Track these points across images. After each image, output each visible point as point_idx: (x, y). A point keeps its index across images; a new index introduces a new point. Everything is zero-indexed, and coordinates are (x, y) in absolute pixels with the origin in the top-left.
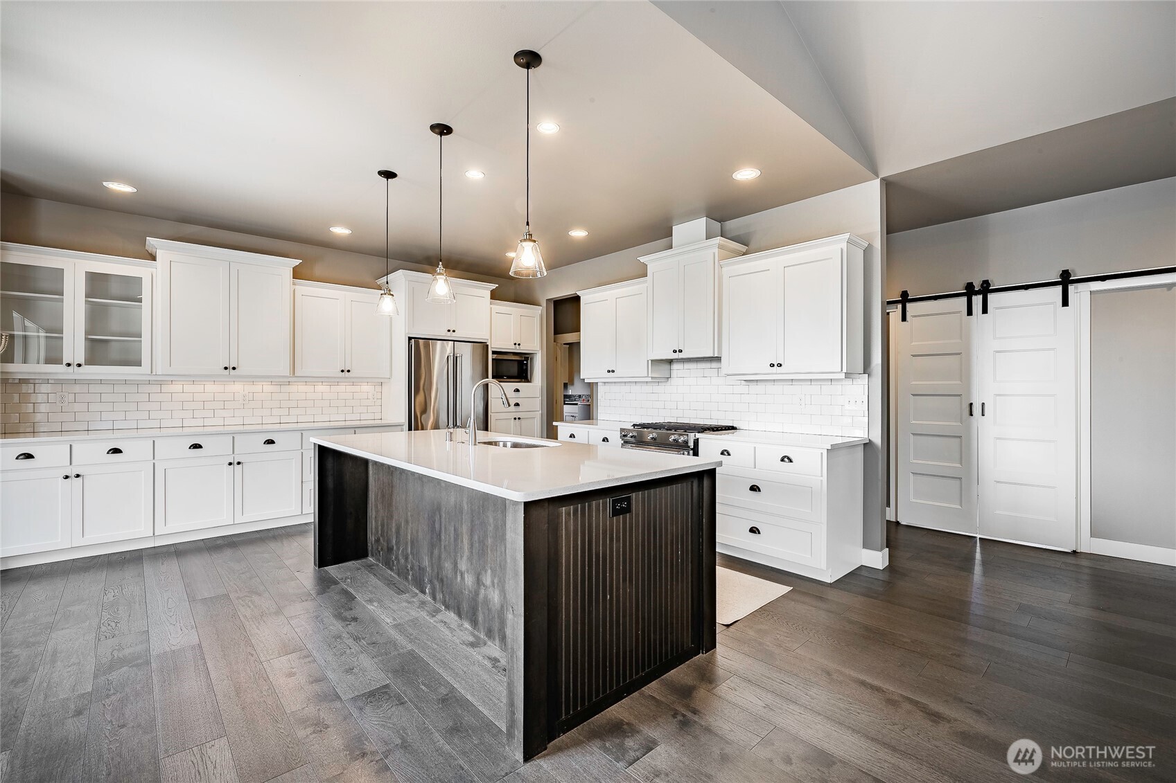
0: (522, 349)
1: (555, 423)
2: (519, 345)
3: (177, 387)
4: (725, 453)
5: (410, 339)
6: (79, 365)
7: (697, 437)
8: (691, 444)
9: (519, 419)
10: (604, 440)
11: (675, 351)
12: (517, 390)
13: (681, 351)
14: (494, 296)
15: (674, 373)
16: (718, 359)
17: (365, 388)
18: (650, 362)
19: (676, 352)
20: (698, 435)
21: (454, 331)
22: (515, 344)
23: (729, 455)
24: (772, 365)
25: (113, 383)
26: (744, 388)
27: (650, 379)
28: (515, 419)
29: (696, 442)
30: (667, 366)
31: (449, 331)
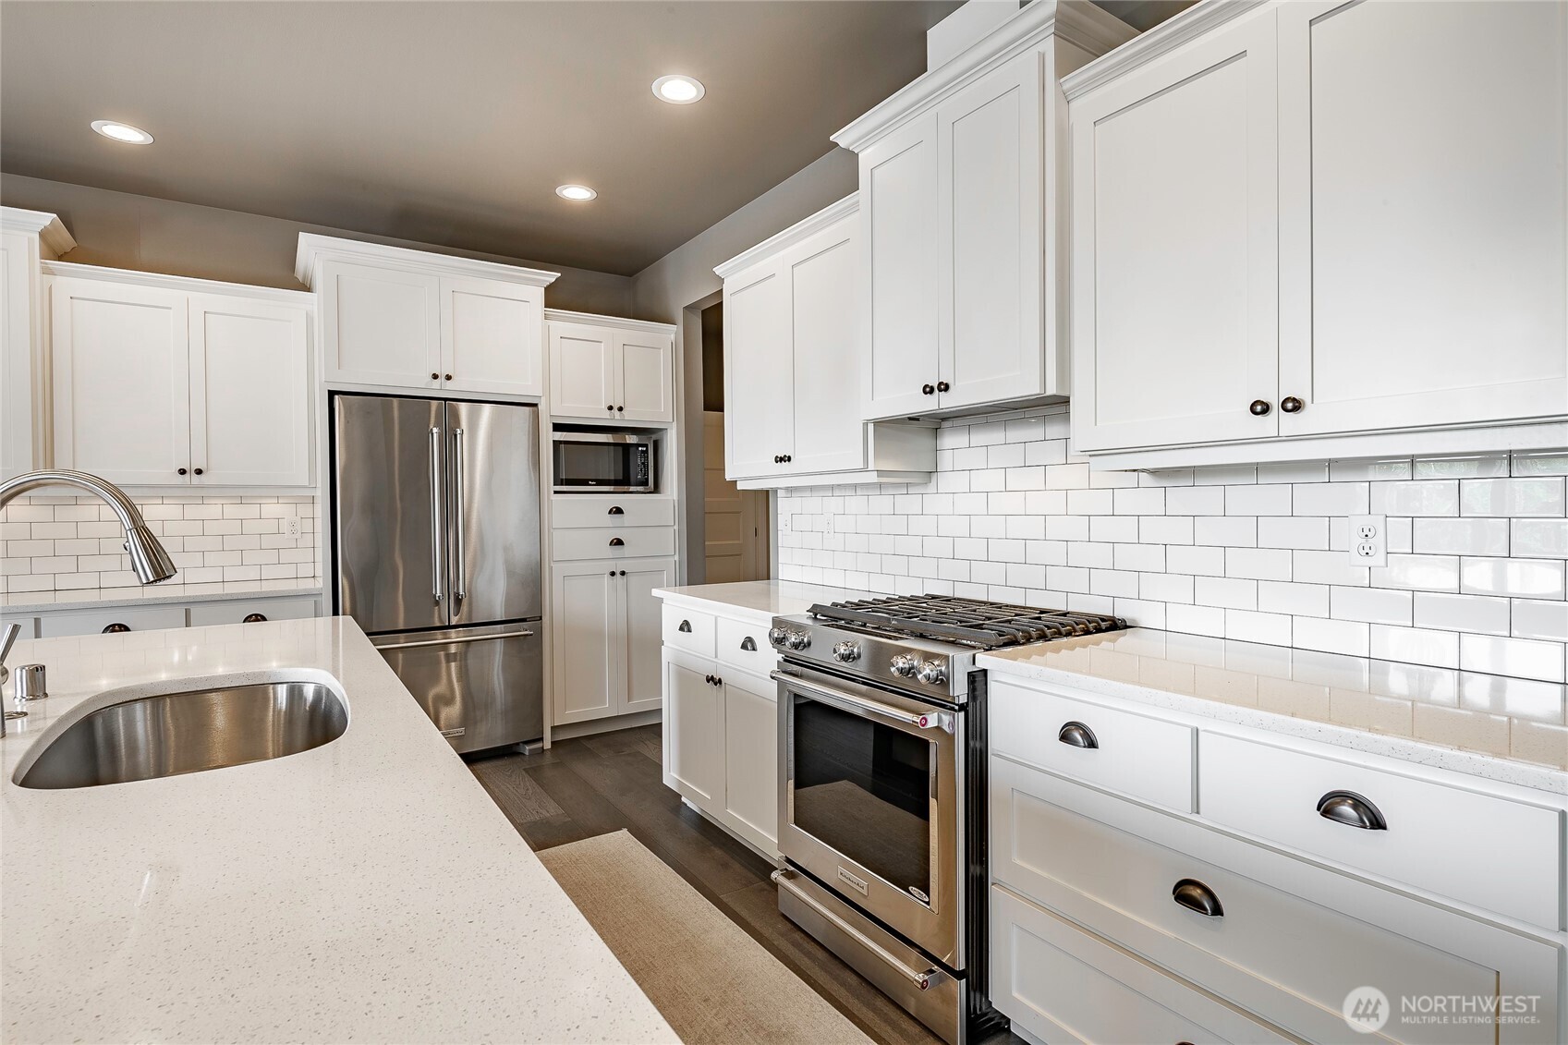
0: (628, 419)
1: (656, 592)
2: (620, 409)
4: (1077, 735)
5: (332, 394)
7: (980, 664)
8: (960, 691)
9: (623, 573)
10: (744, 647)
11: (928, 390)
12: (619, 511)
13: (947, 388)
14: (555, 298)
15: (946, 460)
16: (1059, 405)
17: (272, 509)
18: (871, 427)
19: (932, 391)
20: (984, 660)
21: (449, 378)
22: (610, 408)
23: (1092, 744)
24: (1260, 408)
26: (1149, 497)
27: (873, 477)
28: (613, 574)
29: (978, 680)
30: (923, 441)
31: (435, 377)
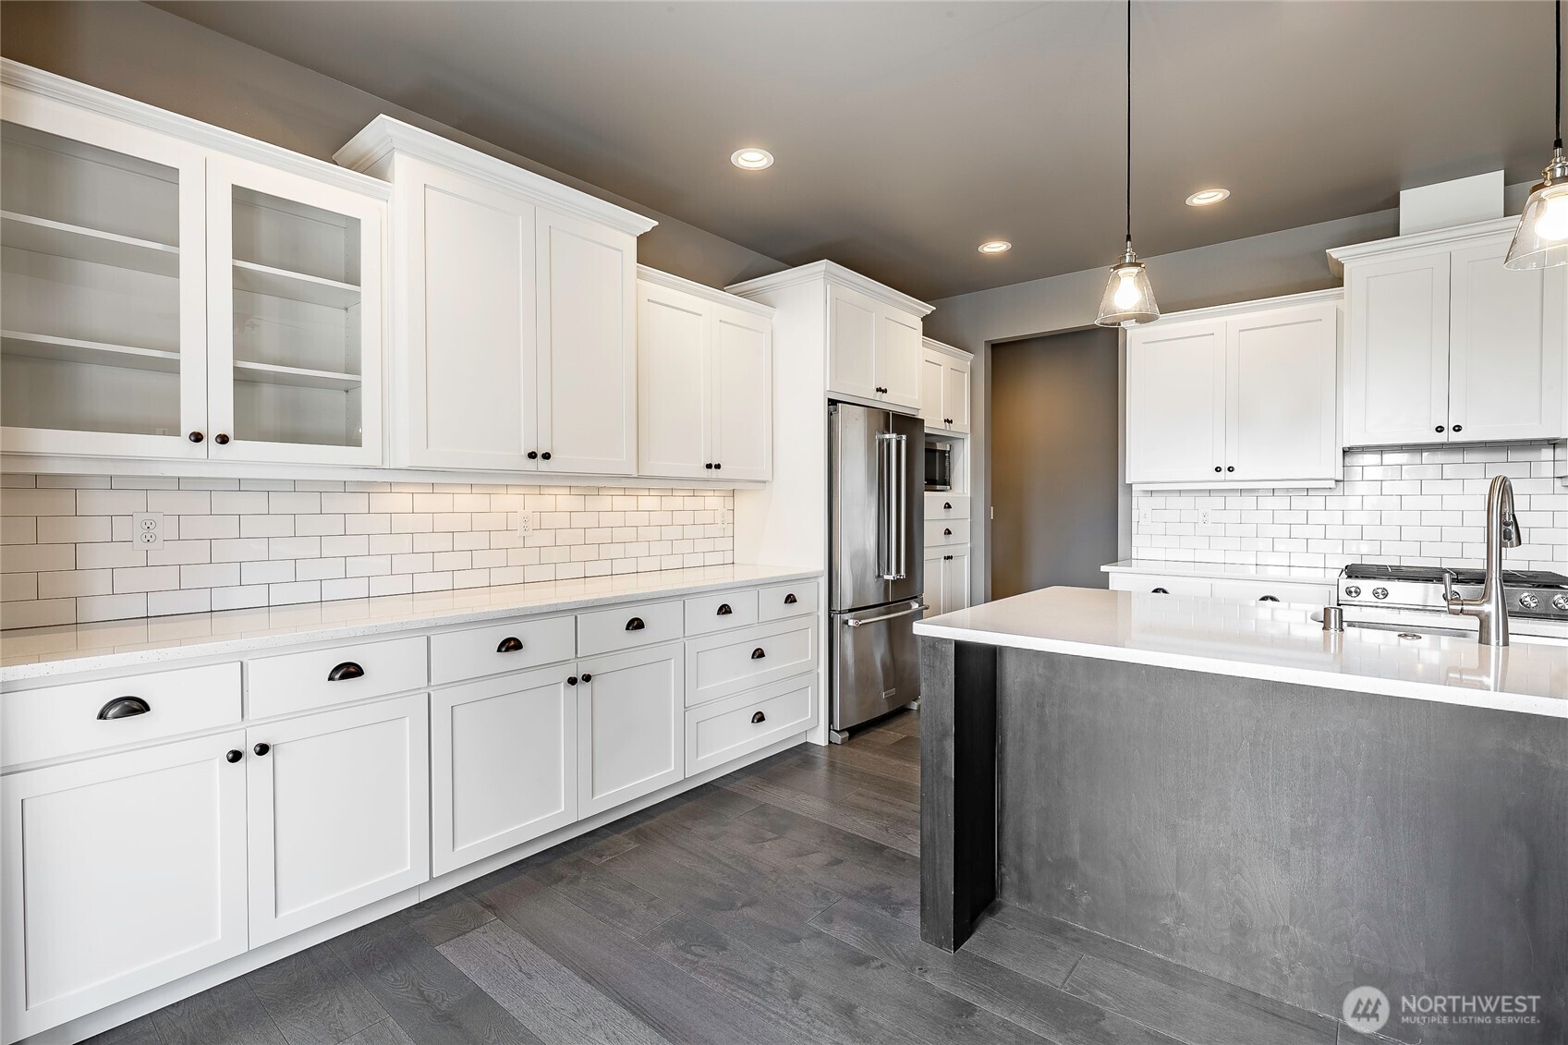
3: (400, 501)
6: (223, 440)
25: (268, 488)
